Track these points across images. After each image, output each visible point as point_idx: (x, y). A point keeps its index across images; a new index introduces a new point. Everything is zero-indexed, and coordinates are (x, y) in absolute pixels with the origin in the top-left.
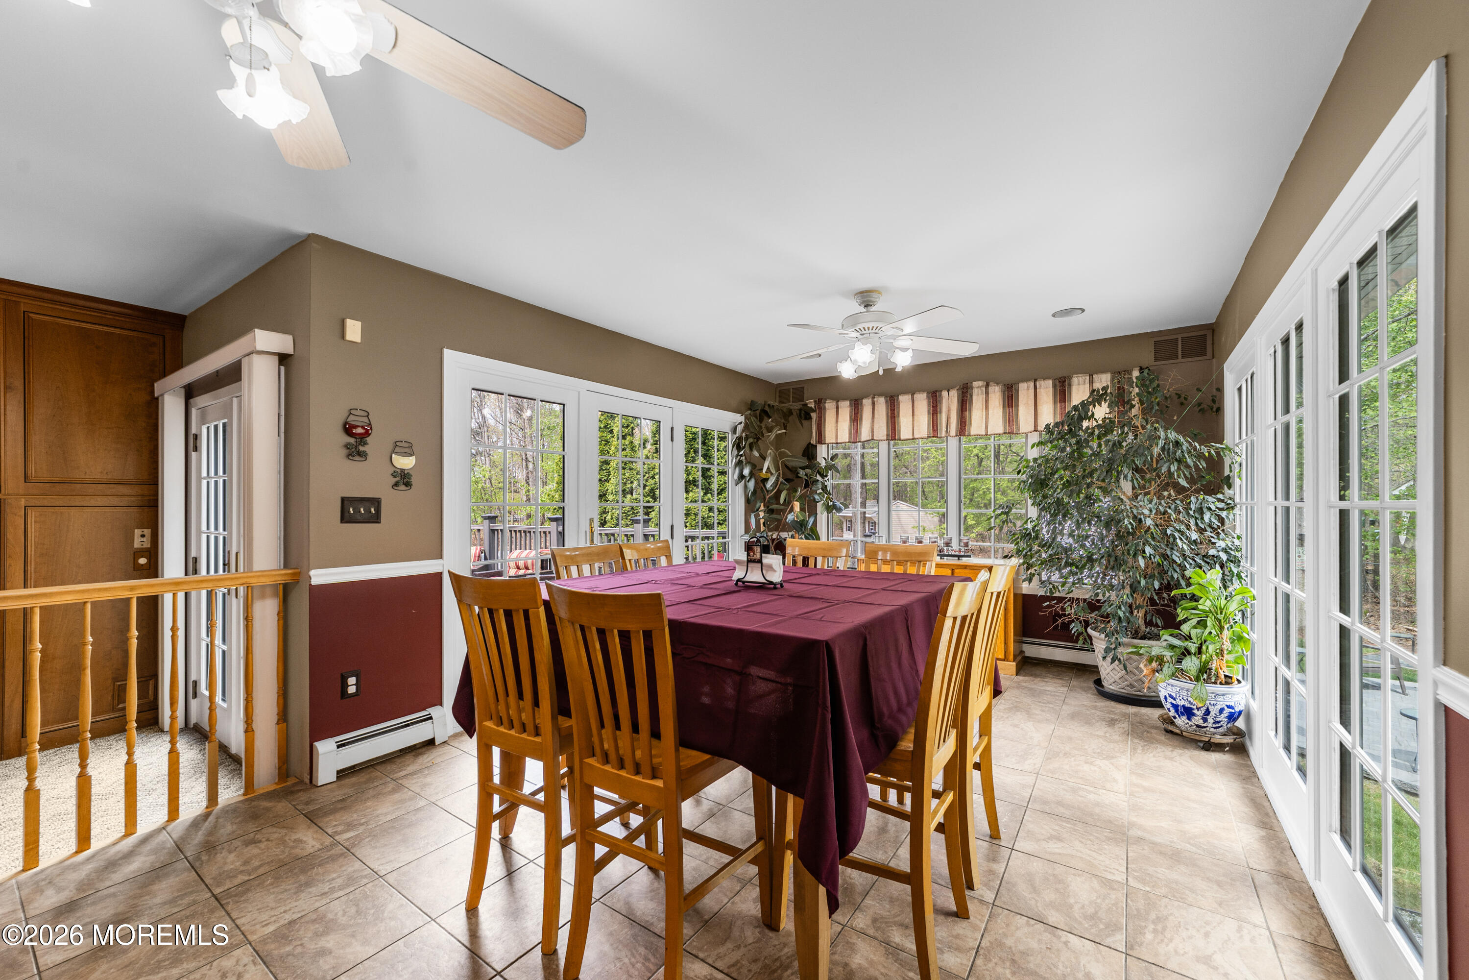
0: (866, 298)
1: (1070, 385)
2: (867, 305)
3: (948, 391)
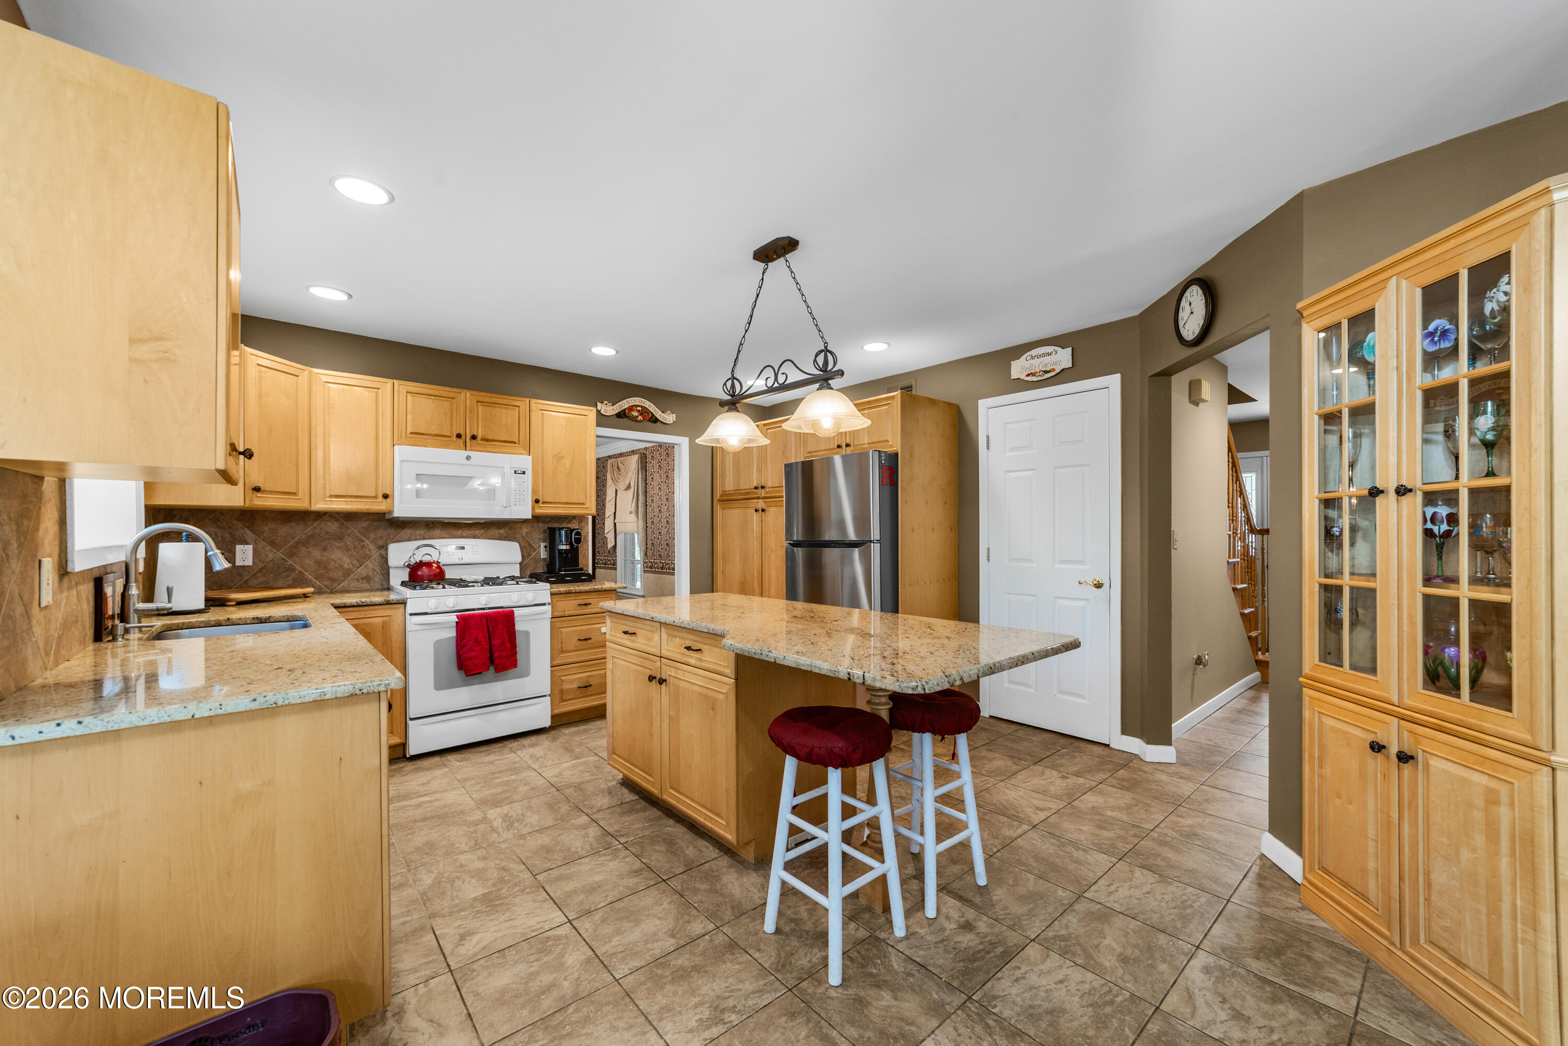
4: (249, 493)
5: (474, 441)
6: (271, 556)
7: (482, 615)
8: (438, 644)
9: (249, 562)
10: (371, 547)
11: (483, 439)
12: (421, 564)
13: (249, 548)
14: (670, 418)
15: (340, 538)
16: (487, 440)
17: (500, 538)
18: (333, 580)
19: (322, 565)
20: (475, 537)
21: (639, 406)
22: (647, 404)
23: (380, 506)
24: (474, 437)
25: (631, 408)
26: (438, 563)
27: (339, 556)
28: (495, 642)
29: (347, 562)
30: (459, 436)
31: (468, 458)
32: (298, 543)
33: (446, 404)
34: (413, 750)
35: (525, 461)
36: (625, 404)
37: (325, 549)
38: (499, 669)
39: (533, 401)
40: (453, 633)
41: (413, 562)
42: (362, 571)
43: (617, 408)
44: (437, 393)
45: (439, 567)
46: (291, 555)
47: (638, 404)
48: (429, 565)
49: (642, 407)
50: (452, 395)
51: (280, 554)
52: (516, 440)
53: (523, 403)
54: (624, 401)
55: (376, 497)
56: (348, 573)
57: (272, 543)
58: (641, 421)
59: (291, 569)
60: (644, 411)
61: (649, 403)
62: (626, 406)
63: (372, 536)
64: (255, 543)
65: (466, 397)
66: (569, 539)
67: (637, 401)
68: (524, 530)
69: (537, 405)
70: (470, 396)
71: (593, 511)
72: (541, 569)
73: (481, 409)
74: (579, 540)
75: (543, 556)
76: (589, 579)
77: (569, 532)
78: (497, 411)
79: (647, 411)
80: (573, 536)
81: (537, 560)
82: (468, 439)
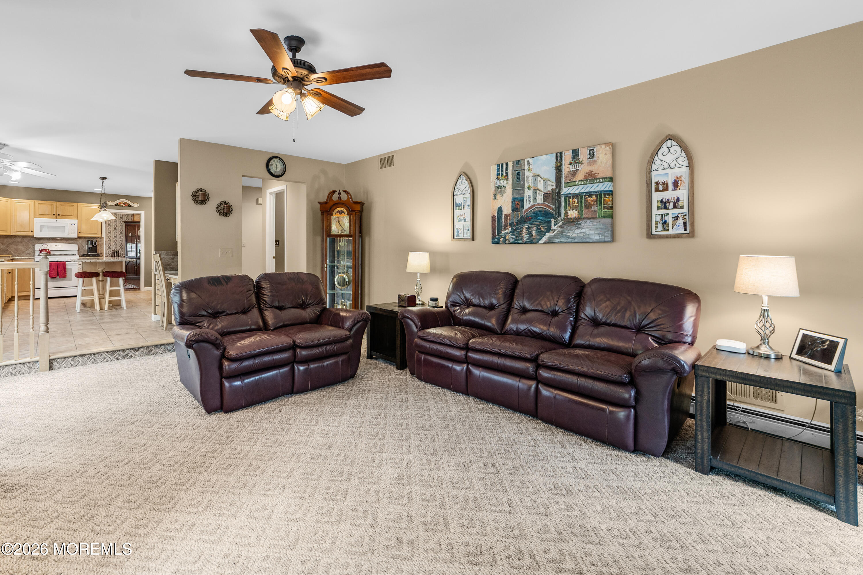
7: (57, 263)
10: (30, 245)
11: (62, 215)
12: (43, 249)
14: (136, 205)
15: (21, 243)
17: (73, 243)
18: (20, 254)
19: (17, 250)
20: (63, 243)
21: (123, 202)
23: (31, 234)
24: (59, 215)
25: (120, 203)
27: (21, 247)
28: (59, 270)
29: (23, 249)
30: (54, 215)
31: (57, 221)
32: (10, 244)
33: (50, 206)
35: (75, 221)
36: (118, 202)
37: (17, 246)
38: (60, 277)
39: (79, 204)
41: (40, 248)
42: (28, 252)
43: (115, 203)
44: (47, 203)
45: (49, 250)
46: (8, 247)
48: (45, 250)
50: (52, 203)
51: (5, 247)
52: (73, 215)
53: (75, 204)
54: (118, 200)
55: (29, 231)
56: (23, 252)
58: (124, 206)
59: (7, 251)
60: (125, 203)
61: (127, 200)
63: (30, 242)
65: (55, 204)
66: (92, 244)
67: (123, 200)
68: (80, 241)
69: (80, 205)
70: (58, 203)
71: (100, 236)
72: (86, 253)
73: (61, 207)
74: (95, 244)
75: (87, 249)
76: (99, 256)
77: (92, 242)
78: (66, 207)
79: (127, 203)
80: (94, 243)
81: (85, 250)
82: (58, 216)
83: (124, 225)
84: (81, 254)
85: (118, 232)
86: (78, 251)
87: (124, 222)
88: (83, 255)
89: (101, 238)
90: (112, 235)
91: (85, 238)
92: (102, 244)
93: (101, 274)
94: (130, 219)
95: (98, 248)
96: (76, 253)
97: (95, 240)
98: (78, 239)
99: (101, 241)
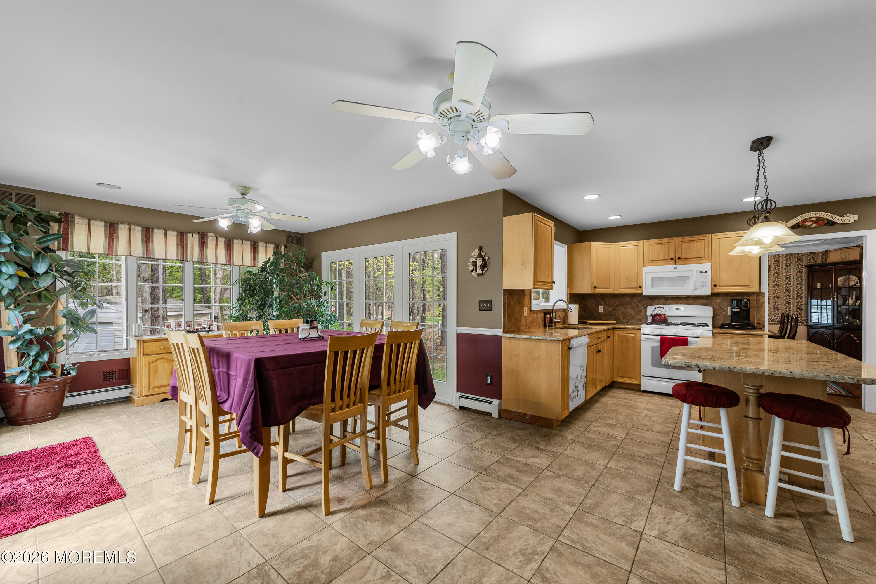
0: (244, 191)
1: (258, 246)
2: (243, 194)
3: (193, 234)
4: (593, 289)
5: (680, 260)
6: (609, 310)
7: (674, 339)
8: (653, 348)
9: (602, 312)
10: (642, 307)
11: (685, 258)
12: (656, 315)
13: (603, 307)
14: (849, 219)
15: (631, 304)
16: (687, 259)
17: (703, 304)
18: (628, 320)
19: (624, 314)
20: (688, 304)
21: (813, 218)
22: (822, 214)
23: (638, 291)
24: (679, 258)
25: (805, 221)
26: (664, 315)
27: (630, 311)
29: (633, 313)
30: (672, 259)
31: (676, 268)
32: (617, 305)
33: (667, 246)
34: (643, 388)
35: (707, 266)
36: (798, 219)
37: (625, 308)
39: (713, 235)
40: (659, 344)
41: (654, 314)
42: (638, 317)
44: (662, 242)
45: (665, 317)
46: (615, 309)
47: (812, 216)
48: (660, 315)
49: (816, 217)
50: (669, 241)
51: (611, 309)
52: (703, 256)
53: (707, 237)
54: (798, 217)
55: (637, 288)
56: (633, 317)
57: (609, 305)
58: (815, 227)
59: (614, 315)
60: (818, 220)
61: (823, 213)
62: (800, 220)
63: (642, 303)
64: (604, 306)
65: (674, 241)
66: (739, 305)
67: (811, 214)
68: (718, 300)
69: (716, 236)
70: (678, 240)
71: (756, 290)
72: (728, 321)
73: (683, 244)
74: (747, 306)
75: (729, 314)
76: (754, 328)
77: (739, 302)
78: (692, 244)
79: (823, 219)
80: (743, 304)
81: (726, 317)
82: (677, 260)
83: (805, 270)
84: (720, 323)
85: (793, 283)
86: (713, 318)
87: (806, 266)
88: (722, 327)
89: (759, 294)
90: (782, 288)
91: (726, 294)
92: (762, 306)
93: (752, 398)
94: (818, 260)
95: (752, 313)
96: (710, 322)
97: (746, 298)
98: (714, 298)
99: (758, 301)
